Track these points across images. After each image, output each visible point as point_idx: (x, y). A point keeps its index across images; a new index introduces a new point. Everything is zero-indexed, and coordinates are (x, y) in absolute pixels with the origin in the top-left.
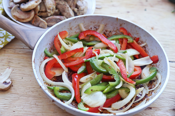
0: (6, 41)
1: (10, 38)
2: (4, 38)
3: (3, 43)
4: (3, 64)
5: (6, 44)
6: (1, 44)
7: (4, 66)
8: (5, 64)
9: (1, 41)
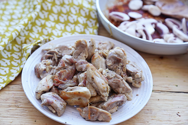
0: (8, 80)
1: (13, 76)
2: (7, 76)
3: (4, 82)
4: (8, 104)
5: (9, 83)
6: (3, 83)
7: (10, 106)
8: (11, 105)
9: (3, 79)
